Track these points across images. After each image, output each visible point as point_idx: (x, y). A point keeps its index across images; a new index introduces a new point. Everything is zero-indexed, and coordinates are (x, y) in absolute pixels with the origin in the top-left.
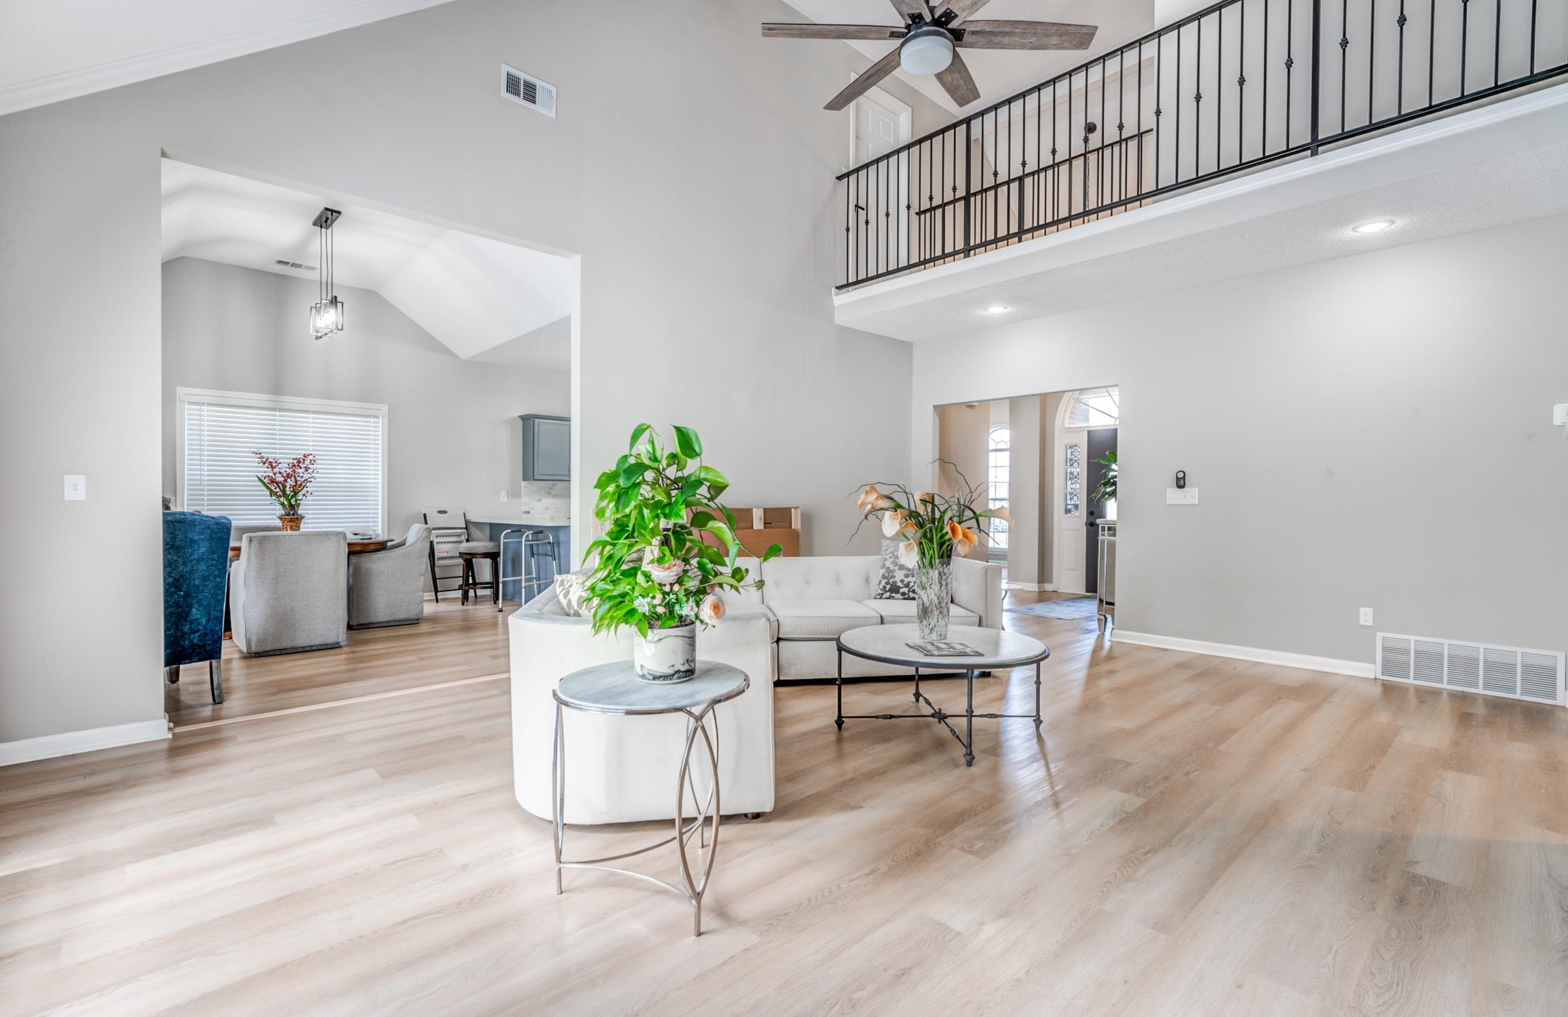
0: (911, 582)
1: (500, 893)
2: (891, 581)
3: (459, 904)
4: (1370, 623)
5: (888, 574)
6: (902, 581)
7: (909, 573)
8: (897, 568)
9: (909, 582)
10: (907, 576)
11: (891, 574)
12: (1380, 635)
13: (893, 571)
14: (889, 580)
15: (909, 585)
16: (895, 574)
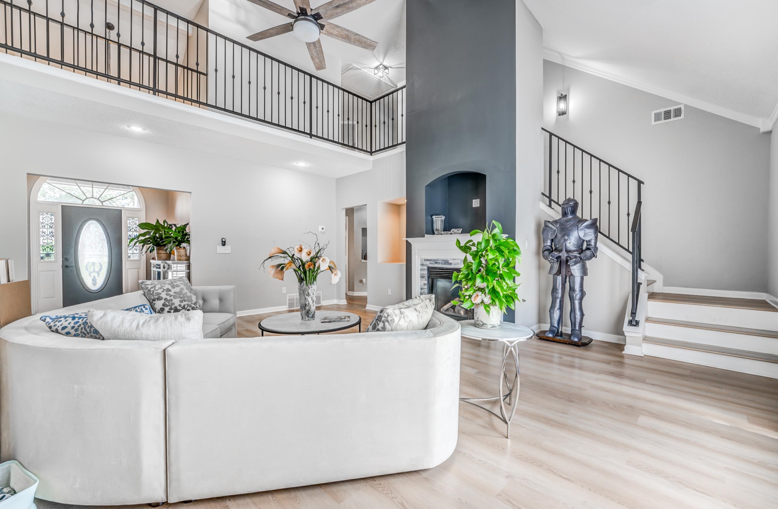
0: (185, 305)
1: (521, 455)
2: (173, 307)
3: (539, 466)
4: (285, 292)
5: (169, 303)
6: (180, 305)
7: (182, 299)
8: (172, 298)
9: (184, 305)
10: (181, 302)
11: (170, 302)
12: (288, 295)
13: (171, 300)
14: (171, 307)
15: (185, 307)
16: (173, 302)
